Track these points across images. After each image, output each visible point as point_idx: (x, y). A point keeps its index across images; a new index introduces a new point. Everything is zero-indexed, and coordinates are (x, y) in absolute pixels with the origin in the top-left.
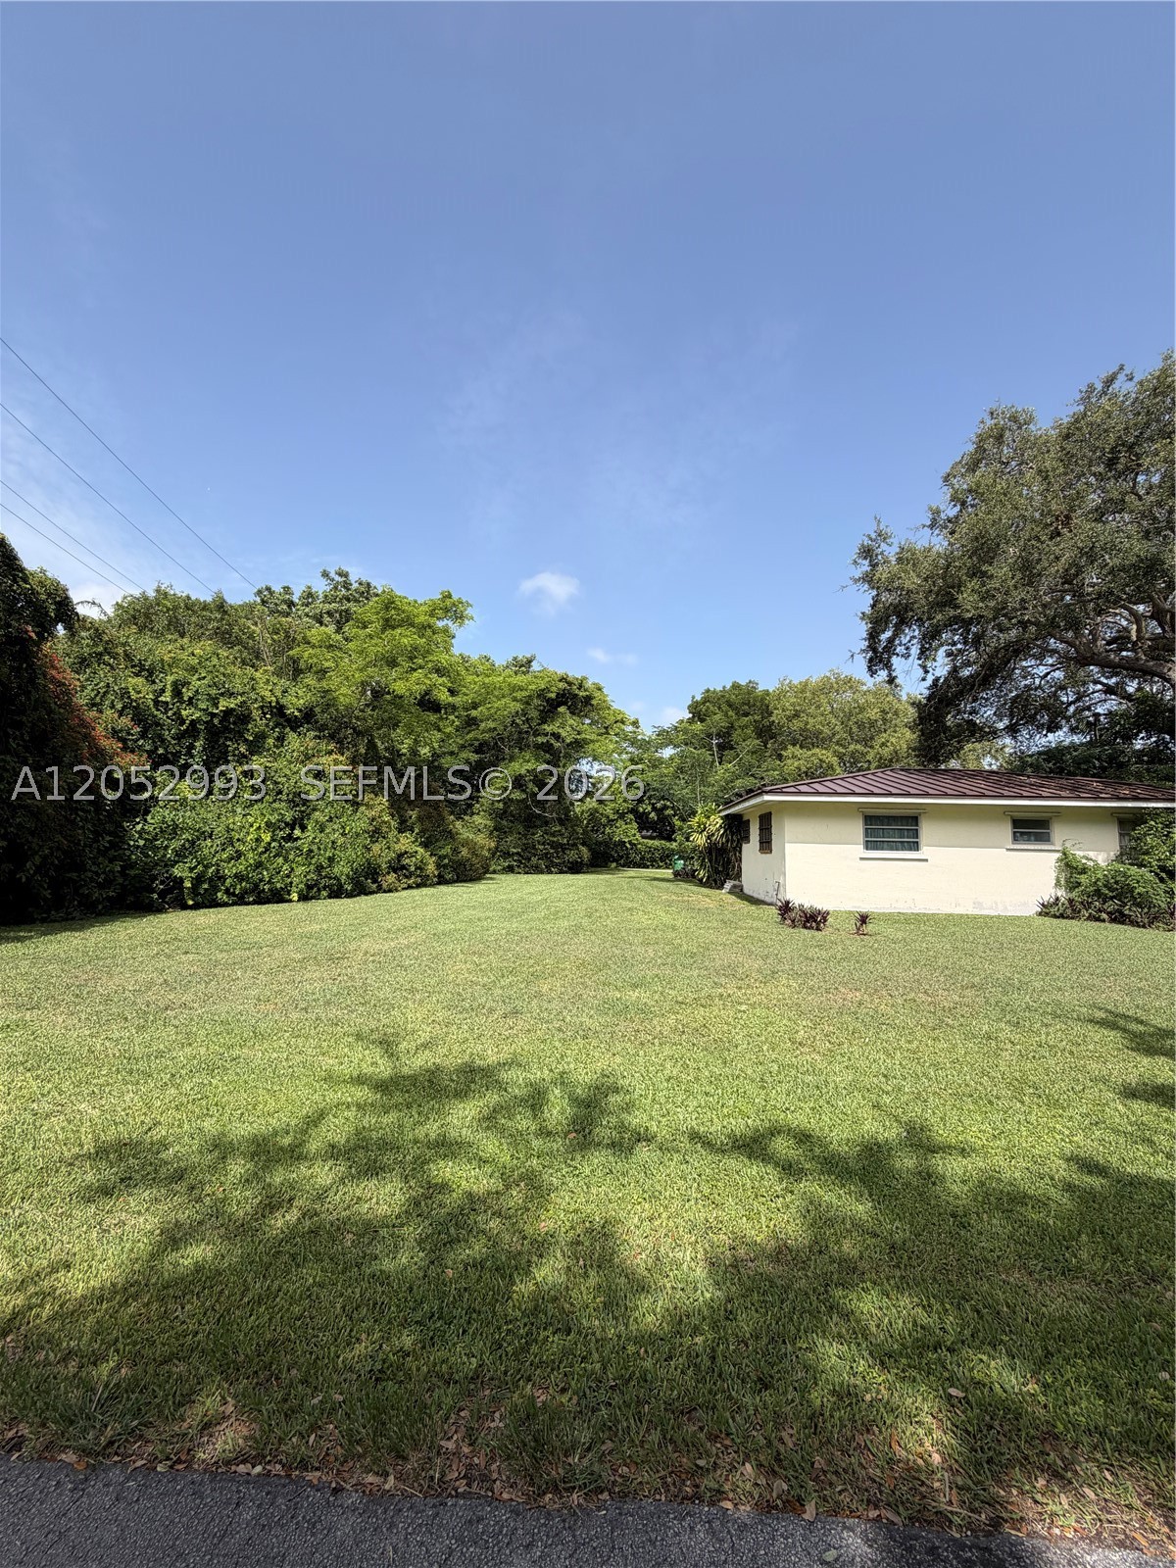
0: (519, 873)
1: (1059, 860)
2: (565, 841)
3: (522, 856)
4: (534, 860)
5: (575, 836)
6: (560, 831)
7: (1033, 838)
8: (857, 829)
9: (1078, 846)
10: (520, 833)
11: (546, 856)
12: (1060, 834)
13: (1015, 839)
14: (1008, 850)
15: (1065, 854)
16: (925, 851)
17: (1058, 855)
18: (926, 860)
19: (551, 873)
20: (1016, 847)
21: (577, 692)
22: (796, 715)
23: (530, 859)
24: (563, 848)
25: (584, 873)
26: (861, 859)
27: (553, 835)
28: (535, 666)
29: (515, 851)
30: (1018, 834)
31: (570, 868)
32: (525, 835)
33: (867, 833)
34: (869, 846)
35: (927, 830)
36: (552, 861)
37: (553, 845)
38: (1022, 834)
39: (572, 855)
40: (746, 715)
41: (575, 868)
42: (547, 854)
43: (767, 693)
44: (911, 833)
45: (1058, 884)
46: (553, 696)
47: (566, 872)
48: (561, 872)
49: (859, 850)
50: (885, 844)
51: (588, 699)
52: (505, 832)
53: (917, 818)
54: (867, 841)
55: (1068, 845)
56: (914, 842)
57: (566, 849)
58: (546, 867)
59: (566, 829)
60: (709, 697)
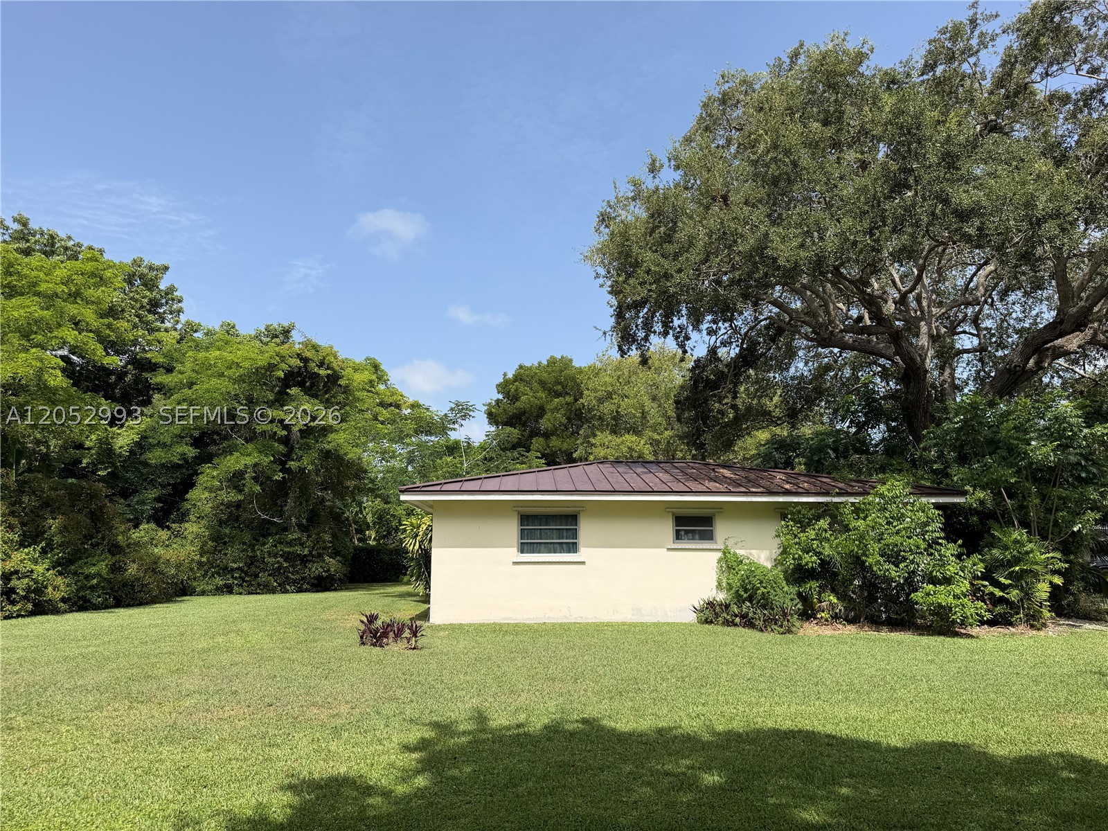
0: (241, 594)
1: (719, 561)
2: (306, 552)
3: (246, 573)
4: (263, 577)
5: (321, 545)
6: (299, 539)
7: (697, 536)
8: (512, 529)
9: (740, 544)
10: (244, 544)
11: (277, 572)
12: (723, 531)
13: (678, 536)
14: (669, 549)
15: (724, 553)
16: (584, 553)
17: (720, 554)
18: (583, 563)
19: (286, 592)
20: (676, 546)
21: (316, 370)
22: (609, 396)
23: (257, 576)
24: (304, 560)
25: (335, 590)
26: (515, 563)
27: (290, 544)
28: (296, 337)
29: (235, 566)
30: (683, 533)
31: (313, 585)
32: (252, 546)
33: (523, 534)
34: (523, 548)
35: (586, 529)
36: (288, 578)
37: (287, 556)
38: (687, 532)
39: (316, 569)
40: (558, 395)
41: (322, 584)
42: (279, 568)
43: (580, 371)
44: (570, 533)
45: (719, 587)
46: (281, 374)
47: (306, 591)
48: (300, 590)
49: (513, 553)
50: (543, 546)
51: (334, 378)
52: (225, 543)
53: (576, 516)
54: (522, 543)
55: (730, 543)
56: (573, 543)
57: (307, 561)
58: (280, 585)
59: (309, 536)
60: (523, 376)
